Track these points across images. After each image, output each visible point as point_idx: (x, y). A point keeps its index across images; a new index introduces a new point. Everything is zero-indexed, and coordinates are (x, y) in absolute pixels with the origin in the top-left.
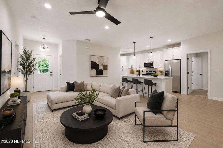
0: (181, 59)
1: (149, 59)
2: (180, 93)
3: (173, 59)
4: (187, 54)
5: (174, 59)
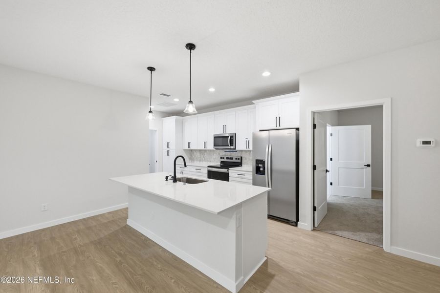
0: (298, 129)
1: (224, 127)
2: (296, 225)
3: (278, 127)
4: (312, 112)
5: (281, 127)
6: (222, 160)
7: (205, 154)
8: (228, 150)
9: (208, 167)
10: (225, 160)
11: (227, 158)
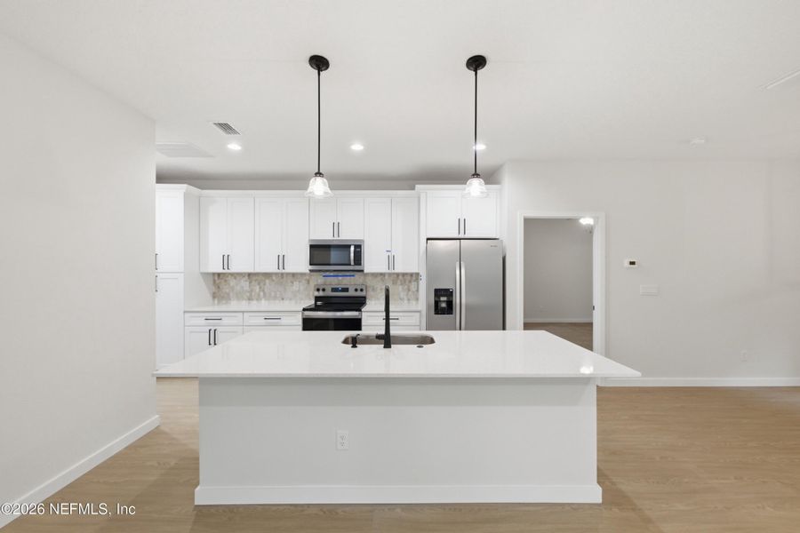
1: (336, 227)
6: (321, 294)
7: (267, 281)
8: (332, 274)
9: (304, 310)
10: (329, 293)
11: (334, 290)
